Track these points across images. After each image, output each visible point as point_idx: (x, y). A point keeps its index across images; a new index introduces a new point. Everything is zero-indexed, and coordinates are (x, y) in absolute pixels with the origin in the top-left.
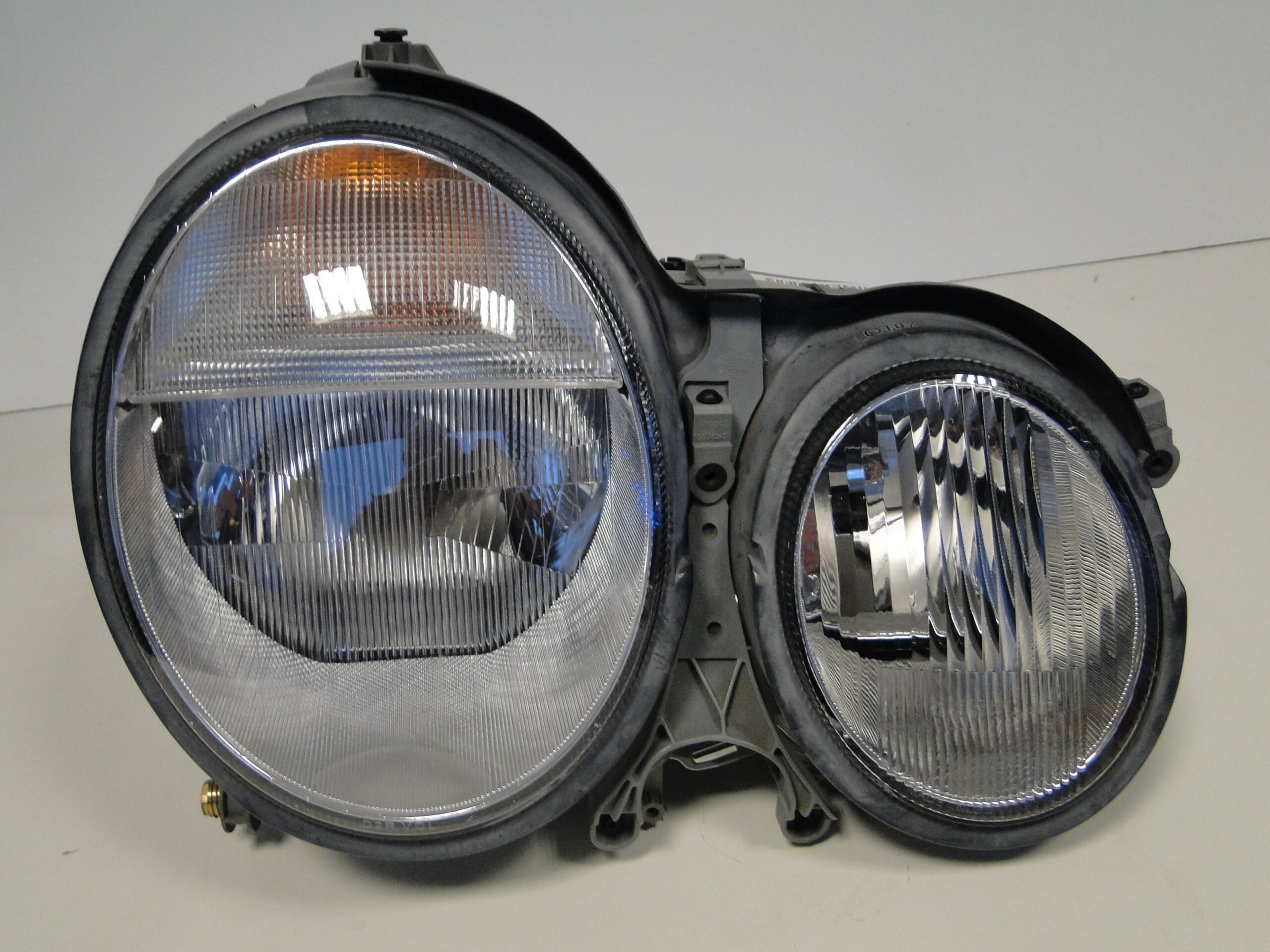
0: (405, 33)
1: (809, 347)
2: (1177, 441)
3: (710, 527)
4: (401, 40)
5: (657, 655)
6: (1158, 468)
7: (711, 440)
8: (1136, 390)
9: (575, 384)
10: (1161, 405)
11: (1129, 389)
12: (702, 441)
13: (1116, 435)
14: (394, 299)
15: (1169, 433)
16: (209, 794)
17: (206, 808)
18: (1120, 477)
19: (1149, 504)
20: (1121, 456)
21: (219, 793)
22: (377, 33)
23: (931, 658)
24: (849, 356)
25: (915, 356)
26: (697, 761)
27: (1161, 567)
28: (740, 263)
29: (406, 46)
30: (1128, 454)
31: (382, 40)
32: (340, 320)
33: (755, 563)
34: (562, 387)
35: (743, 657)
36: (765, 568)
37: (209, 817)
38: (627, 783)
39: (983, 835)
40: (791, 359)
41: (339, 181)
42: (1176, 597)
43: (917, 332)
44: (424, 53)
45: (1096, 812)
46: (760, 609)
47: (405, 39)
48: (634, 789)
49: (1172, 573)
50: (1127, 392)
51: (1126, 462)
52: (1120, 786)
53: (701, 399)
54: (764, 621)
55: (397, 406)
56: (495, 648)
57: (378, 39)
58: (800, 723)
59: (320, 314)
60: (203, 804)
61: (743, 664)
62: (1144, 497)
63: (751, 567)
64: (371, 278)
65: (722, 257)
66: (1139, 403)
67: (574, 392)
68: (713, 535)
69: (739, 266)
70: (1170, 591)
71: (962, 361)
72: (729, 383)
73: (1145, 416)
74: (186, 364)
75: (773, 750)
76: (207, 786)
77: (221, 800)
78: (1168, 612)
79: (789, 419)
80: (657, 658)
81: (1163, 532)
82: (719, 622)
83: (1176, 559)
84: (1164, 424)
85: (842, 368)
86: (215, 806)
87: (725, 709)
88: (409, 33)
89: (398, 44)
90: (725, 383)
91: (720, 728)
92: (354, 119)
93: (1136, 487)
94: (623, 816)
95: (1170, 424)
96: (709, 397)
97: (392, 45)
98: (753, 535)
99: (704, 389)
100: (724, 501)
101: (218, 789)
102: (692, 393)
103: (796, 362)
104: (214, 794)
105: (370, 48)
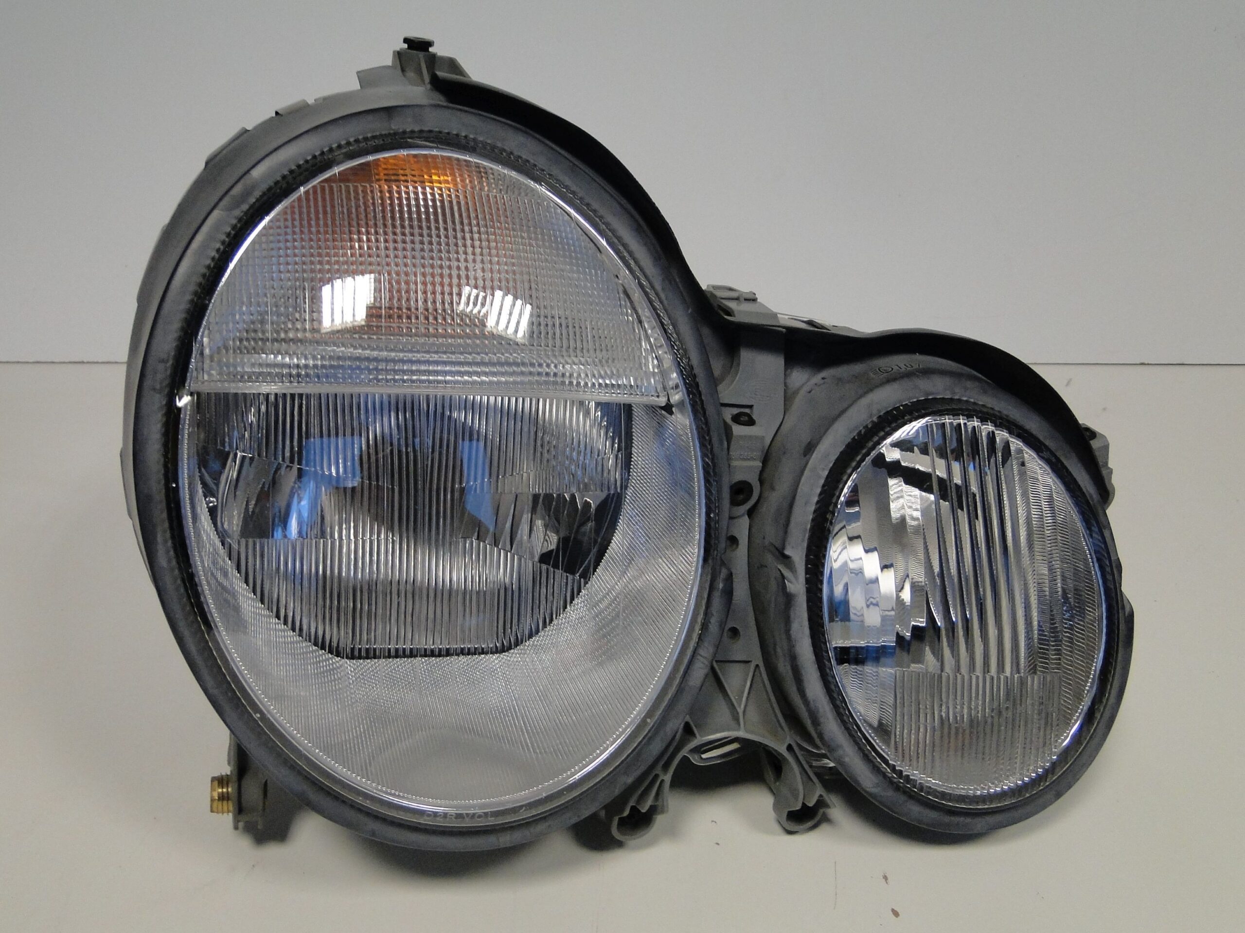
1: (823, 378)
3: (733, 540)
4: (428, 51)
5: (702, 655)
7: (742, 459)
9: (606, 397)
10: (1106, 448)
11: (1085, 433)
15: (1110, 472)
16: (220, 790)
17: (215, 805)
21: (230, 790)
22: (406, 40)
24: (871, 390)
26: (704, 756)
28: (753, 297)
29: (434, 56)
31: (409, 48)
33: (786, 573)
35: (757, 659)
36: (796, 578)
38: (657, 776)
39: (969, 820)
40: (806, 388)
43: (927, 372)
44: (453, 65)
45: (1058, 798)
46: (792, 617)
48: (663, 781)
52: (1078, 777)
53: (736, 419)
54: (795, 626)
55: (439, 410)
56: (510, 648)
57: (406, 46)
58: (822, 720)
60: (212, 801)
61: (757, 666)
63: (783, 577)
65: (731, 289)
66: (1092, 445)
67: (602, 406)
68: (735, 547)
69: (752, 299)
70: (1123, 608)
71: (967, 401)
72: (755, 407)
73: (1097, 455)
75: (786, 745)
76: (216, 783)
79: (818, 443)
80: (702, 659)
81: (1116, 558)
85: (864, 401)
86: (226, 801)
87: (742, 706)
88: (434, 44)
89: (427, 53)
90: (751, 407)
91: (739, 724)
94: (651, 806)
95: (1111, 465)
96: (743, 419)
97: (421, 55)
98: (784, 548)
99: (736, 411)
100: (747, 516)
101: (230, 785)
102: (728, 414)
103: (813, 392)
104: (225, 790)
105: (399, 55)
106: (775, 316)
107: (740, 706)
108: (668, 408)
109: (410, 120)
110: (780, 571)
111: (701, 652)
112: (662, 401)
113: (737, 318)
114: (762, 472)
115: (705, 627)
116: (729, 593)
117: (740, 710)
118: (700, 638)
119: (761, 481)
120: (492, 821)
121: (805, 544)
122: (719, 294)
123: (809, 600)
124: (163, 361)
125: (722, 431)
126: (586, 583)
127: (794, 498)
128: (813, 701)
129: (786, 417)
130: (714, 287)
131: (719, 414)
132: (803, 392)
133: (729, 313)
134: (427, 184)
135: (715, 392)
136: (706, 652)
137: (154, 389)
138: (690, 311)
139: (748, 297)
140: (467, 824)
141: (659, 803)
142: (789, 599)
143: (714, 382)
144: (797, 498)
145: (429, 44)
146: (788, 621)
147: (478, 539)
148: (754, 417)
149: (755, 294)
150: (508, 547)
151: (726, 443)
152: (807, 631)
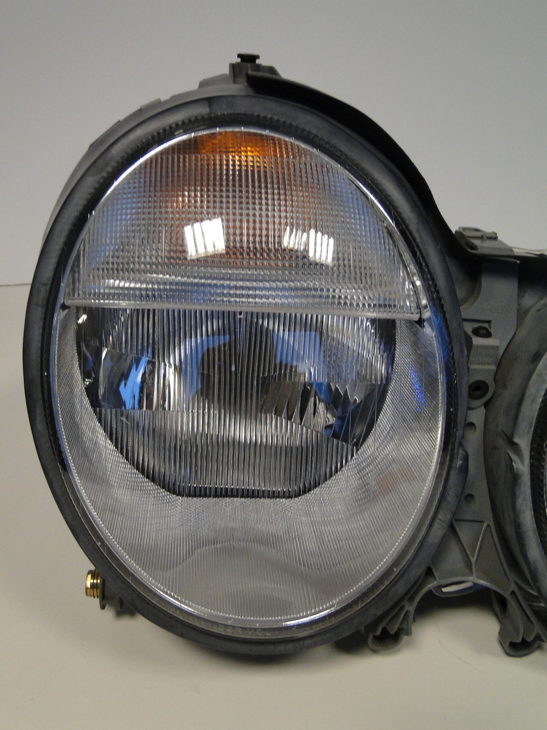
0: (258, 57)
3: (471, 425)
4: (255, 62)
5: (440, 519)
7: (482, 363)
9: (374, 315)
12: (475, 364)
14: (251, 245)
16: (92, 581)
17: (88, 591)
21: (99, 581)
22: (239, 56)
26: (445, 590)
28: (495, 236)
31: (242, 61)
32: (204, 257)
33: (514, 457)
34: (365, 316)
35: (489, 521)
36: (522, 462)
37: (89, 597)
38: (403, 607)
41: (224, 157)
46: (518, 493)
47: (258, 61)
48: (407, 612)
53: (477, 332)
54: (520, 501)
57: (239, 60)
59: (192, 252)
60: (87, 588)
61: (489, 526)
63: (511, 460)
64: (228, 227)
65: (477, 230)
67: (373, 321)
68: (472, 431)
69: (494, 237)
72: (492, 322)
74: (102, 281)
75: (509, 591)
77: (101, 587)
80: (440, 522)
82: (473, 494)
86: (95, 590)
87: (475, 557)
88: (260, 58)
89: (254, 65)
90: (489, 322)
92: (243, 112)
94: (397, 629)
96: (482, 332)
97: (249, 65)
98: (512, 436)
99: (476, 325)
100: (483, 407)
101: (99, 578)
102: (469, 328)
103: (541, 311)
104: (95, 581)
105: (233, 67)
106: (511, 249)
107: (473, 556)
108: (420, 322)
109: (224, 106)
110: (509, 455)
111: (440, 516)
112: (416, 317)
113: (480, 251)
114: (495, 375)
115: (443, 496)
116: (465, 469)
117: (473, 560)
118: (438, 507)
119: (495, 380)
120: (268, 636)
121: (531, 435)
122: (467, 233)
123: (532, 480)
124: (45, 285)
125: (463, 341)
126: (358, 450)
127: (523, 394)
128: (534, 562)
129: (518, 331)
130: (464, 229)
131: (461, 327)
132: (532, 312)
133: (473, 247)
134: (243, 153)
135: (457, 311)
136: (444, 517)
137: (37, 304)
138: (439, 247)
139: (489, 236)
140: (249, 636)
141: (404, 626)
142: (515, 477)
143: (457, 303)
144: (527, 396)
145: (257, 57)
146: (513, 496)
147: (276, 414)
148: (491, 331)
149: (496, 234)
150: (299, 420)
151: (466, 353)
152: (530, 505)
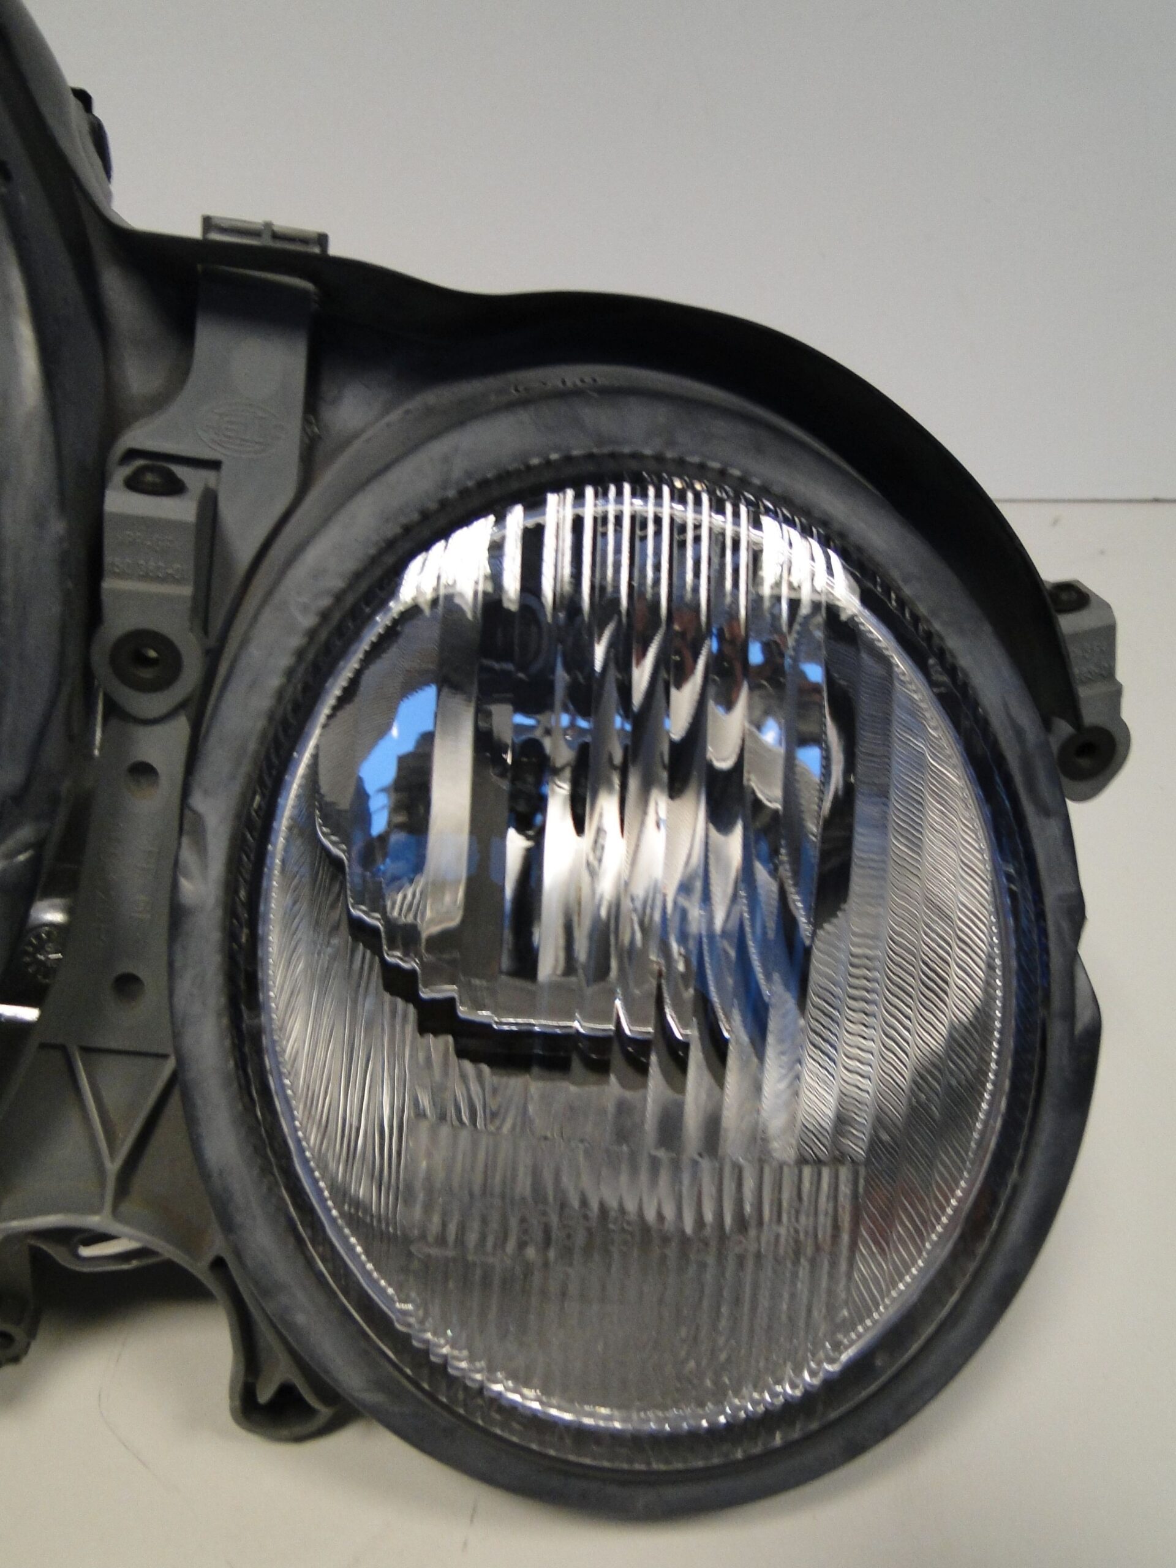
2: (1130, 712)
3: (144, 771)
6: (1084, 762)
7: (146, 577)
8: (1064, 596)
10: (1107, 634)
11: (1051, 594)
12: (121, 575)
13: (1007, 672)
15: (1115, 694)
18: (1000, 759)
19: (1054, 827)
20: (1009, 715)
23: (613, 1078)
25: (600, 443)
27: (1056, 960)
30: (1026, 718)
36: (204, 866)
40: (366, 436)
42: (1080, 1027)
49: (1080, 975)
50: (1049, 600)
51: (1019, 733)
53: (134, 482)
62: (1045, 811)
66: (1068, 623)
70: (1070, 1014)
73: (1074, 651)
75: (209, 1257)
78: (1058, 1058)
81: (1073, 889)
82: (135, 972)
83: (1089, 948)
84: (1108, 674)
93: (1032, 787)
95: (1122, 674)
96: (149, 478)
